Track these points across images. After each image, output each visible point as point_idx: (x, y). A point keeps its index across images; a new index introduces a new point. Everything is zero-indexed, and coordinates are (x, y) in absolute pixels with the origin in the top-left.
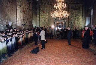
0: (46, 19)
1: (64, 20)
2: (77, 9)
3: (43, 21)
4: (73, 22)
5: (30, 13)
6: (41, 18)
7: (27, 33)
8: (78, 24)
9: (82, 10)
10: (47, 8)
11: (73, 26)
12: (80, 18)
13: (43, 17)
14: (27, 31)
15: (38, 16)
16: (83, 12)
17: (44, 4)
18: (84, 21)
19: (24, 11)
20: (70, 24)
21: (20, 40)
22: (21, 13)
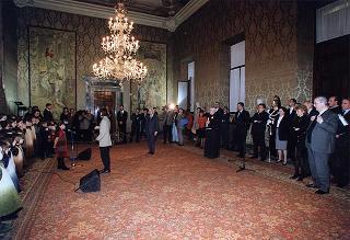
0: (59, 78)
2: (153, 57)
9: (165, 61)
10: (59, 42)
11: (144, 103)
15: (22, 64)
16: (169, 66)
17: (47, 24)
18: (170, 92)
20: (135, 97)
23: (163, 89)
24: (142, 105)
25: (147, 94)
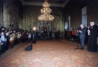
0: (32, 23)
1: (48, 24)
3: (29, 24)
4: (55, 26)
5: (17, 16)
6: (27, 21)
8: (60, 28)
9: (61, 16)
10: (33, 13)
11: (55, 29)
12: (61, 22)
15: (24, 19)
19: (11, 13)
20: (53, 27)
22: (8, 14)
23: (61, 25)
24: (55, 30)
25: (56, 26)
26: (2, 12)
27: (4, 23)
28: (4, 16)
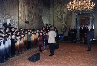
6: (56, 11)
7: (29, 33)
13: (59, 9)
14: (29, 32)
19: (29, 4)
21: (18, 43)
22: (25, 6)
26: (17, 5)
27: (20, 20)
28: (19, 10)
